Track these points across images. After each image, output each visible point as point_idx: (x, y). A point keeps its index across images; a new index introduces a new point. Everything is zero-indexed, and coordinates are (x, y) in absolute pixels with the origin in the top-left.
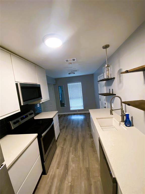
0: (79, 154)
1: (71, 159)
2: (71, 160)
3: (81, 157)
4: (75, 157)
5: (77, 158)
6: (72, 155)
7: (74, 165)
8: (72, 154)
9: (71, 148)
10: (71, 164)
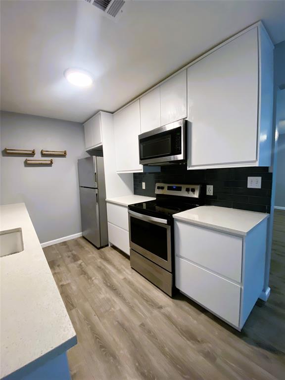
0: (105, 321)
1: (115, 302)
2: (114, 300)
3: (95, 319)
4: (110, 309)
5: (102, 310)
6: (118, 308)
7: (102, 296)
8: (120, 310)
9: (137, 323)
10: (108, 296)
